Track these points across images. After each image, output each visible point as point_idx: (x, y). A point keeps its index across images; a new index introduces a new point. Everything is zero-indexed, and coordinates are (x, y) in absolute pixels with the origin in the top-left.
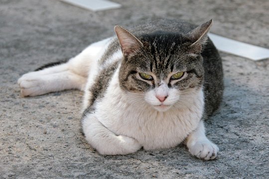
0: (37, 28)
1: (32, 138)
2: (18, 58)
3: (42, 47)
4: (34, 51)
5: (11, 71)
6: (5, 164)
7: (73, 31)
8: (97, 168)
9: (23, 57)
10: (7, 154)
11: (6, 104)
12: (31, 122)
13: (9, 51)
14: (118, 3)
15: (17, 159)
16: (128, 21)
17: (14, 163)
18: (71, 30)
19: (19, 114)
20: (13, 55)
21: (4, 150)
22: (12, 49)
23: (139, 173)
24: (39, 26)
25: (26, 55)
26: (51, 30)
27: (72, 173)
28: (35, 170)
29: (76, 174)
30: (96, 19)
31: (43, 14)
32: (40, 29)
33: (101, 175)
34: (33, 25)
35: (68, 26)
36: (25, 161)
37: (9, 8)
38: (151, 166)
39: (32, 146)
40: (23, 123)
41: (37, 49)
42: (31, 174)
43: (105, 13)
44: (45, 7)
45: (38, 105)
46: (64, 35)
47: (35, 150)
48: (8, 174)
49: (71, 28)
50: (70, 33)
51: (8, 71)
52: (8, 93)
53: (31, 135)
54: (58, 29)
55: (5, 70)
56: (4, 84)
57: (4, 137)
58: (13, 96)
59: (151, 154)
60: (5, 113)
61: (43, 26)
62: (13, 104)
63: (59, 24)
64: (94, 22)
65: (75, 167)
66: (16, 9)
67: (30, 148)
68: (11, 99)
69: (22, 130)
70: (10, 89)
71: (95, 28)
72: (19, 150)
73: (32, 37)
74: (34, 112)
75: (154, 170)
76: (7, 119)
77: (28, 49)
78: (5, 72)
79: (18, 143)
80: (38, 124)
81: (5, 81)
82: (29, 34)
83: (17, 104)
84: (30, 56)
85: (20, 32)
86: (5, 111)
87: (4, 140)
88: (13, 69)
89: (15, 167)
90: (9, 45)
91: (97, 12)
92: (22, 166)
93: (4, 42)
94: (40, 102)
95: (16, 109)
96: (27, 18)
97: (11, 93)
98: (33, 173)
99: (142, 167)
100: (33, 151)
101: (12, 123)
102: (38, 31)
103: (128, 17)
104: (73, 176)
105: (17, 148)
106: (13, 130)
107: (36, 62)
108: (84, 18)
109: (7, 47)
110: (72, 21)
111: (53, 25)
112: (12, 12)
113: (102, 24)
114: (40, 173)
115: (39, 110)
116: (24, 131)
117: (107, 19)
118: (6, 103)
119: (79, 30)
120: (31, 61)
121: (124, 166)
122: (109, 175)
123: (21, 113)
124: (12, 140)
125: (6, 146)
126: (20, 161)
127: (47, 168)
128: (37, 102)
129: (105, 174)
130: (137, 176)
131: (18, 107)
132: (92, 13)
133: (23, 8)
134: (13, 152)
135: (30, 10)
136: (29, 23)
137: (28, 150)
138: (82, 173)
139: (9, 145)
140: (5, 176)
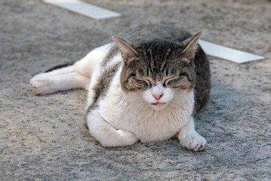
0: (47, 34)
1: (43, 132)
2: (31, 61)
3: (52, 52)
4: (45, 55)
5: (24, 72)
6: (18, 154)
7: (79, 37)
8: (99, 158)
9: (35, 60)
10: (20, 145)
11: (20, 102)
12: (42, 118)
13: (23, 55)
14: (119, 12)
15: (29, 150)
16: (127, 29)
17: (27, 154)
18: (77, 37)
19: (31, 110)
20: (26, 59)
21: (18, 142)
22: (26, 53)
23: (136, 163)
24: (50, 33)
25: (38, 58)
26: (60, 36)
27: (77, 162)
28: (44, 160)
29: (81, 164)
30: (99, 26)
31: (53, 22)
32: (50, 35)
33: (103, 165)
34: (44, 32)
35: (74, 33)
36: (36, 152)
37: (23, 17)
38: (146, 156)
39: (42, 139)
40: (35, 118)
41: (47, 53)
42: (41, 163)
43: (107, 21)
44: (54, 16)
45: (48, 103)
46: (71, 41)
47: (45, 142)
48: (21, 163)
49: (77, 34)
50: (76, 39)
51: (21, 72)
52: (21, 91)
53: (41, 129)
54: (66, 35)
55: (19, 71)
56: (18, 84)
57: (18, 131)
58: (26, 94)
59: (147, 146)
60: (18, 110)
61: (52, 33)
62: (25, 101)
63: (67, 31)
64: (97, 30)
65: (80, 157)
66: (29, 18)
67: (41, 141)
68: (23, 97)
69: (33, 124)
70: (23, 89)
71: (99, 34)
72: (30, 142)
73: (42, 42)
74: (44, 109)
75: (149, 160)
76: (20, 115)
77: (39, 53)
78: (19, 73)
79: (30, 137)
80: (47, 119)
81: (19, 81)
82: (40, 40)
83: (29, 101)
84: (41, 59)
85: (32, 38)
86: (18, 107)
87: (18, 133)
88: (26, 71)
89: (27, 157)
90: (23, 49)
91: (100, 20)
92: (33, 156)
93: (18, 47)
94: (50, 100)
95: (28, 106)
96: (39, 26)
97: (24, 91)
98: (43, 163)
99: (139, 157)
100: (43, 143)
101: (25, 119)
102: (48, 37)
103: (128, 25)
104: (78, 165)
105: (29, 140)
106: (25, 124)
107: (46, 64)
108: (89, 26)
109: (21, 51)
110: (78, 28)
111: (62, 32)
112: (25, 21)
113: (104, 31)
114: (49, 162)
115: (48, 107)
116: (35, 125)
117: (109, 27)
118: (20, 100)
119: (84, 36)
120: (42, 64)
121: (123, 157)
122: (110, 164)
123: (33, 109)
124: (24, 133)
125: (19, 139)
126: (32, 152)
127: (55, 158)
128: (47, 100)
129: (106, 164)
130: (135, 165)
131: (30, 104)
132: (96, 22)
133: (35, 17)
134: (26, 144)
135: (42, 19)
136: (40, 30)
137: (39, 142)
138: (86, 163)
139: (22, 138)
140: (18, 165)
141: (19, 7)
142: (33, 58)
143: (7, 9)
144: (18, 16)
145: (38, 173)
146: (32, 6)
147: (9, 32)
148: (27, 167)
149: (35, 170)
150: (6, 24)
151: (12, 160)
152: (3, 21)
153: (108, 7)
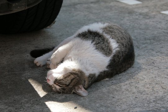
0: (163, 30)
1: (164, 83)
2: (155, 45)
3: (166, 40)
4: (163, 42)
5: (152, 51)
6: (151, 95)
9: (157, 44)
10: (152, 90)
11: (150, 67)
12: (162, 75)
13: (151, 42)
15: (157, 93)
17: (156, 95)
19: (157, 71)
20: (152, 44)
21: (150, 88)
22: (152, 40)
24: (165, 30)
25: (159, 43)
28: (165, 99)
31: (166, 24)
32: (165, 31)
34: (162, 29)
36: (161, 94)
37: (150, 21)
39: (164, 87)
40: (159, 76)
41: (164, 40)
42: (164, 100)
45: (165, 68)
47: (165, 89)
48: (153, 100)
51: (150, 51)
52: (151, 61)
53: (163, 82)
55: (149, 50)
56: (149, 57)
57: (150, 82)
58: (153, 63)
60: (150, 71)
61: (166, 30)
62: (153, 66)
66: (153, 22)
67: (163, 88)
68: (152, 64)
69: (158, 79)
70: (152, 60)
72: (157, 88)
73: (161, 35)
74: (164, 71)
76: (151, 74)
77: (160, 40)
78: (149, 51)
79: (157, 85)
80: (166, 76)
81: (149, 55)
82: (160, 33)
83: (155, 67)
84: (160, 44)
85: (155, 33)
86: (150, 70)
87: (150, 84)
88: (153, 50)
89: (156, 97)
90: (151, 38)
92: (159, 96)
93: (148, 37)
94: (167, 66)
95: (155, 69)
96: (159, 26)
97: (152, 61)
98: (165, 100)
100: (164, 89)
101: (153, 76)
102: (164, 32)
105: (156, 88)
106: (154, 79)
107: (163, 47)
109: (150, 40)
112: (151, 23)
115: (166, 70)
116: (159, 79)
118: (150, 66)
120: (161, 46)
123: (158, 71)
124: (154, 84)
125: (151, 87)
126: (158, 94)
128: (165, 66)
131: (156, 68)
133: (157, 21)
134: (155, 89)
135: (160, 22)
136: (160, 28)
137: (162, 89)
139: (153, 86)
140: (151, 101)
141: (148, 16)
142: (156, 43)
143: (142, 17)
144: (147, 21)
145: (162, 106)
146: (155, 15)
147: (143, 29)
148: (156, 102)
149: (161, 104)
150: (141, 25)
151: (148, 98)
152: (139, 23)
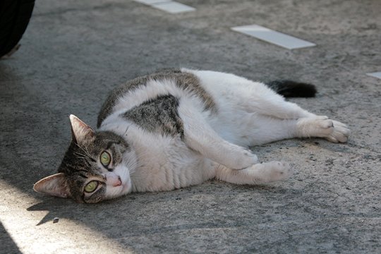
0: (236, 65)
7: (270, 68)
8: (295, 200)
14: (313, 42)
15: (219, 189)
16: (323, 60)
18: (268, 68)
23: (337, 207)
24: (238, 63)
26: (249, 66)
27: (271, 204)
28: (236, 200)
29: (275, 205)
30: (291, 57)
31: (242, 51)
32: (239, 66)
33: (299, 207)
34: (233, 62)
35: (265, 63)
37: (210, 47)
38: (347, 200)
43: (300, 51)
44: (243, 45)
46: (261, 72)
48: (211, 203)
49: (268, 65)
50: (268, 70)
54: (256, 65)
59: (347, 189)
61: (241, 64)
63: (257, 61)
64: (290, 60)
65: (274, 198)
66: (216, 47)
71: (291, 66)
75: (351, 204)
91: (292, 50)
96: (227, 56)
98: (235, 203)
99: (339, 201)
103: (323, 55)
104: (272, 207)
108: (281, 56)
110: (269, 58)
111: (252, 62)
112: (212, 50)
113: (297, 62)
114: (241, 203)
117: (302, 58)
119: (275, 68)
121: (321, 199)
122: (307, 207)
127: (247, 199)
129: (303, 206)
130: (335, 209)
132: (288, 52)
133: (224, 46)
135: (230, 48)
136: (229, 60)
138: (280, 205)
140: (208, 205)
141: (206, 35)
143: (194, 37)
144: (205, 45)
145: (229, 214)
146: (220, 34)
147: (196, 62)
148: (217, 208)
149: (226, 211)
150: (192, 53)
151: (201, 200)
152: (189, 50)
153: (301, 36)
